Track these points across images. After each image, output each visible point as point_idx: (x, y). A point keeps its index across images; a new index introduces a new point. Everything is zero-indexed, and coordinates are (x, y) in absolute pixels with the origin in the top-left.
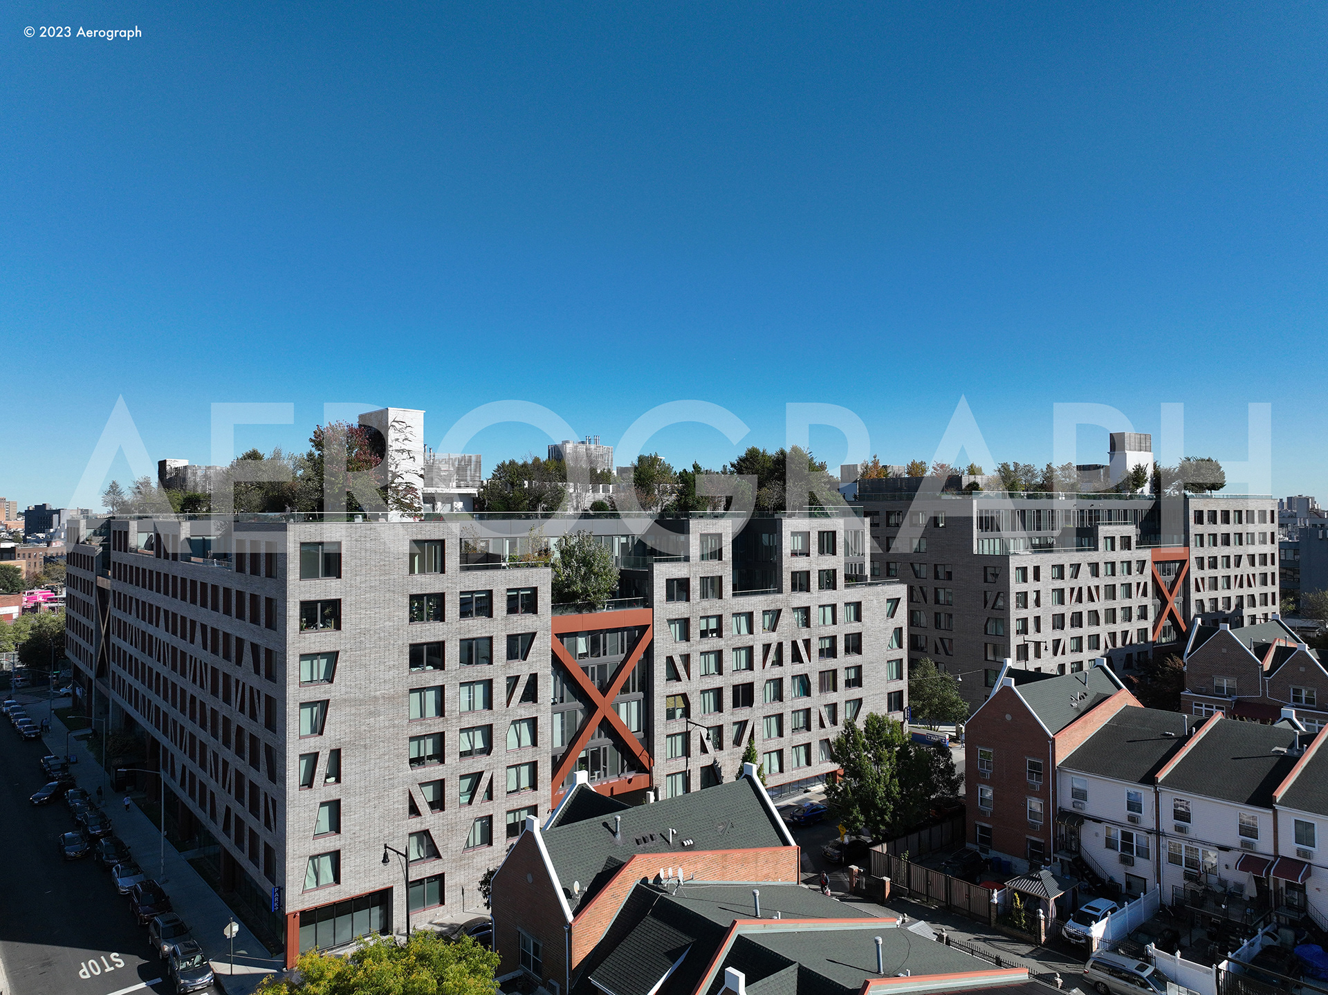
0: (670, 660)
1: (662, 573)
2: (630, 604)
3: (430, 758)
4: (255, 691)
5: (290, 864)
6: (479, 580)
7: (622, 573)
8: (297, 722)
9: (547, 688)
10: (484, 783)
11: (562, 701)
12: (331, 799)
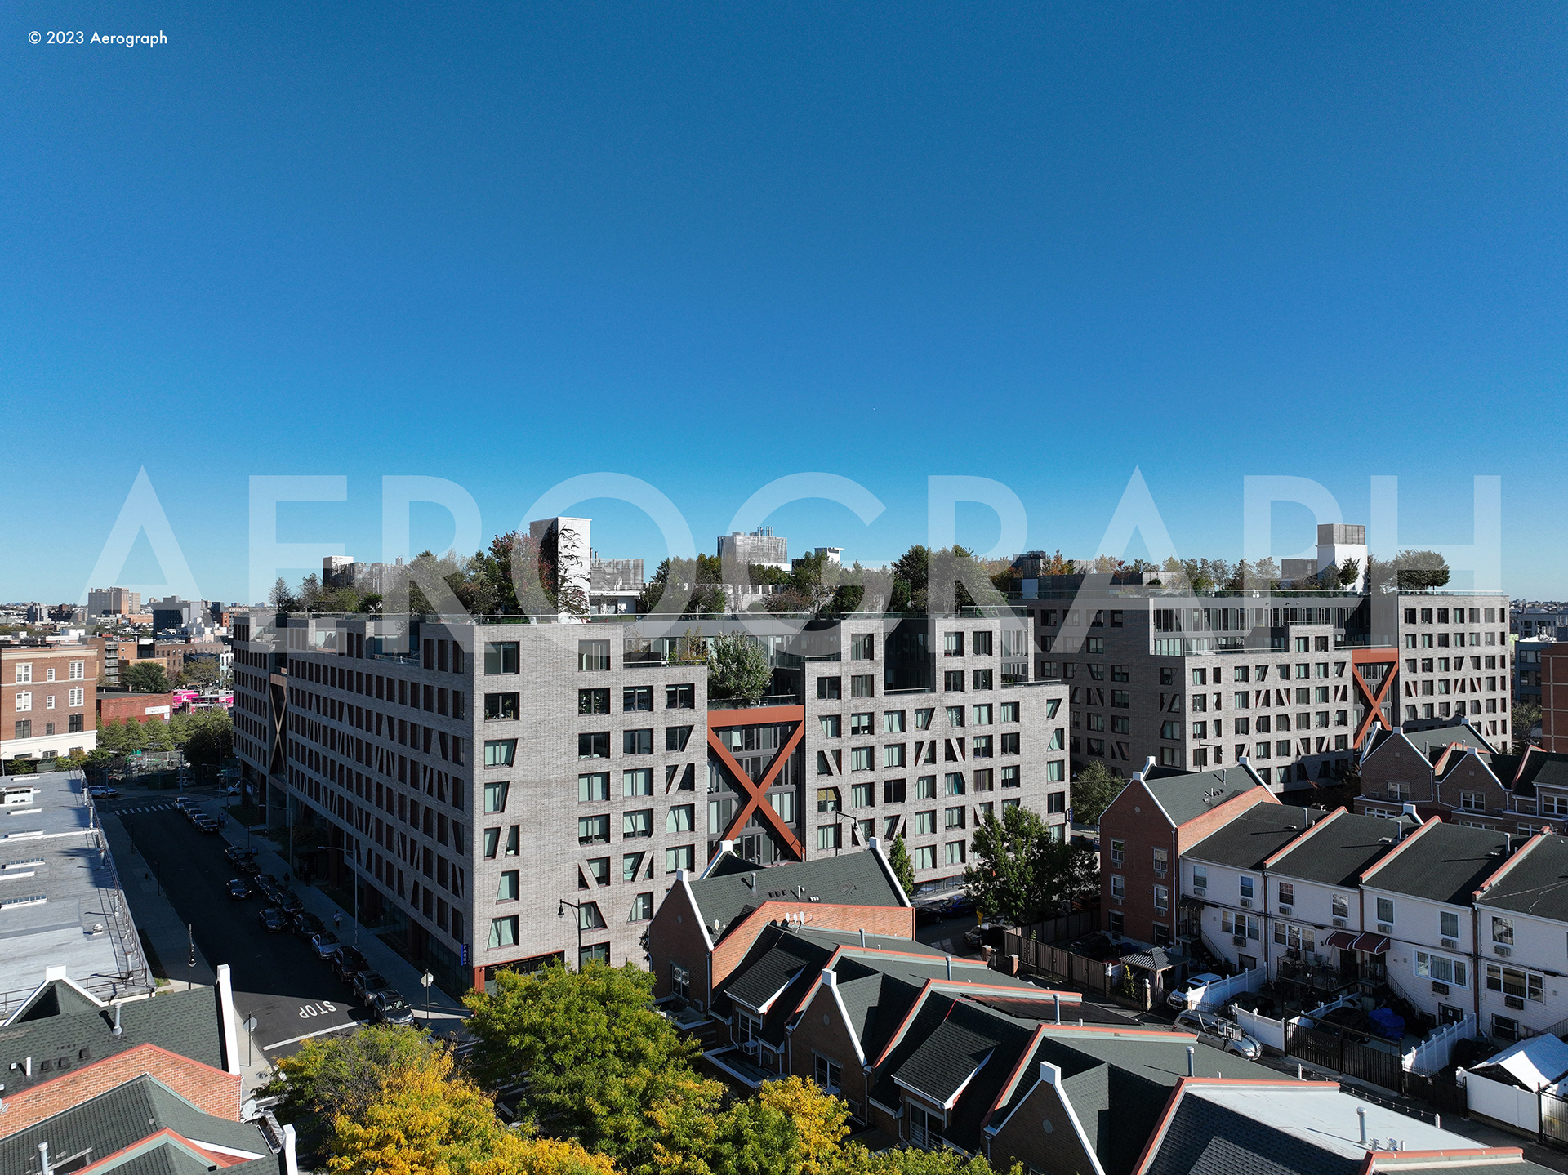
0: (821, 754)
1: (814, 672)
2: (784, 701)
3: (597, 837)
4: (443, 775)
5: (476, 925)
6: (641, 677)
7: (775, 671)
8: (482, 800)
9: (704, 777)
10: (645, 863)
11: (718, 791)
12: (511, 869)
